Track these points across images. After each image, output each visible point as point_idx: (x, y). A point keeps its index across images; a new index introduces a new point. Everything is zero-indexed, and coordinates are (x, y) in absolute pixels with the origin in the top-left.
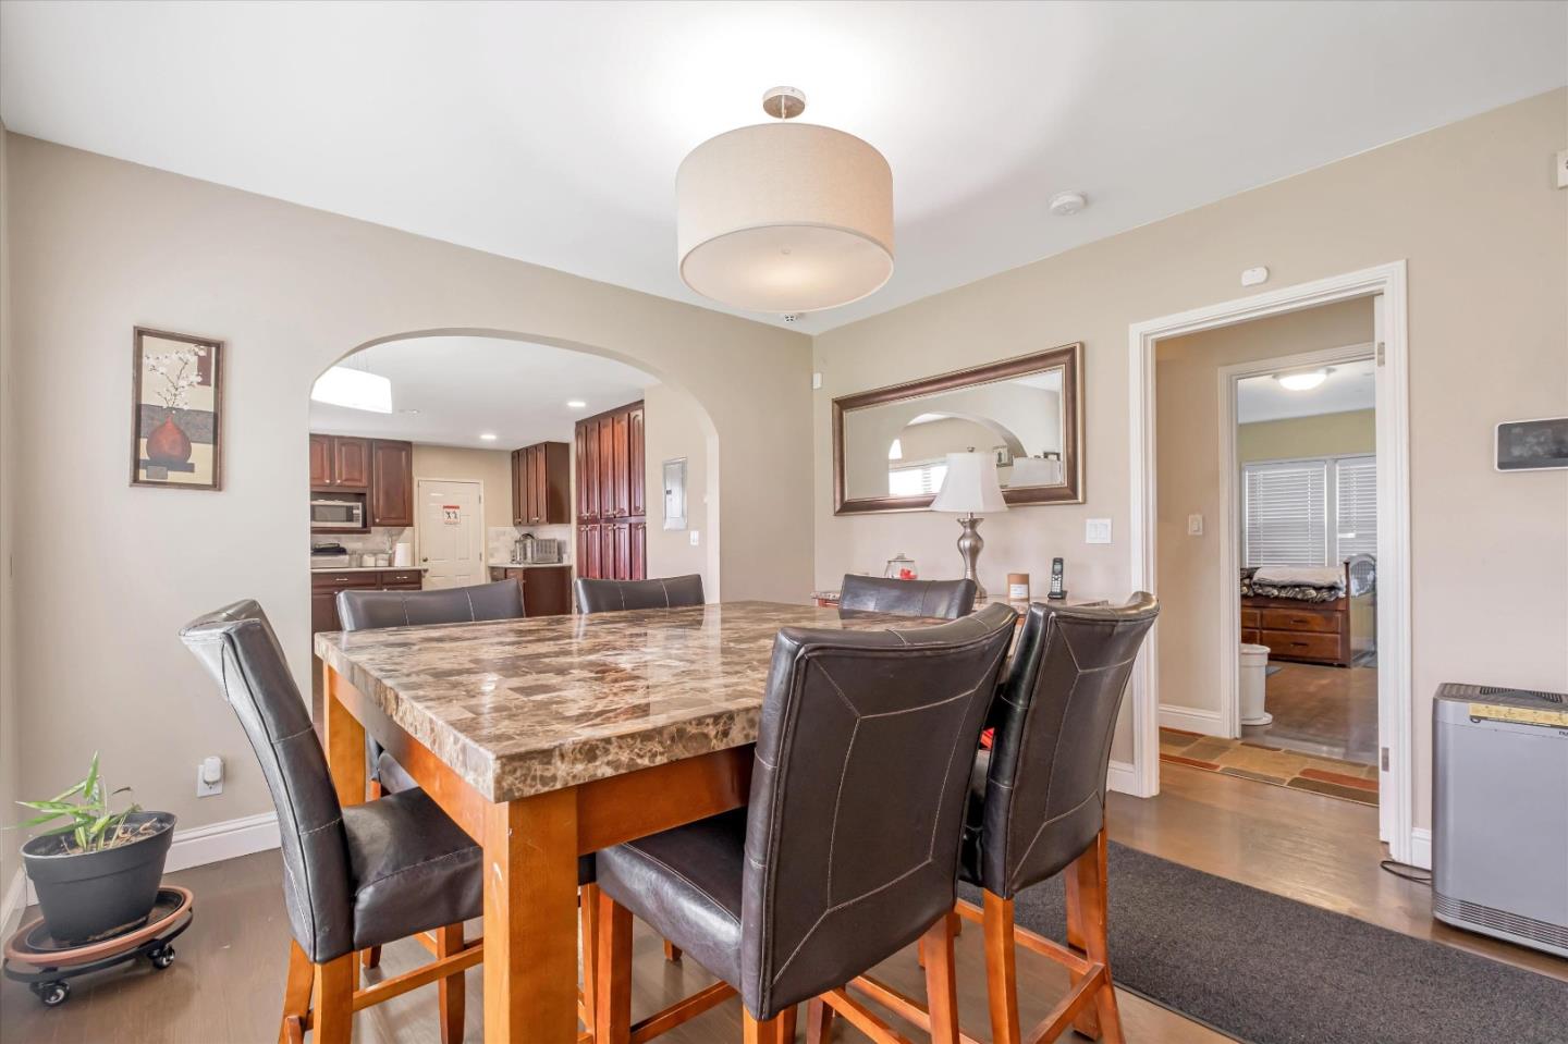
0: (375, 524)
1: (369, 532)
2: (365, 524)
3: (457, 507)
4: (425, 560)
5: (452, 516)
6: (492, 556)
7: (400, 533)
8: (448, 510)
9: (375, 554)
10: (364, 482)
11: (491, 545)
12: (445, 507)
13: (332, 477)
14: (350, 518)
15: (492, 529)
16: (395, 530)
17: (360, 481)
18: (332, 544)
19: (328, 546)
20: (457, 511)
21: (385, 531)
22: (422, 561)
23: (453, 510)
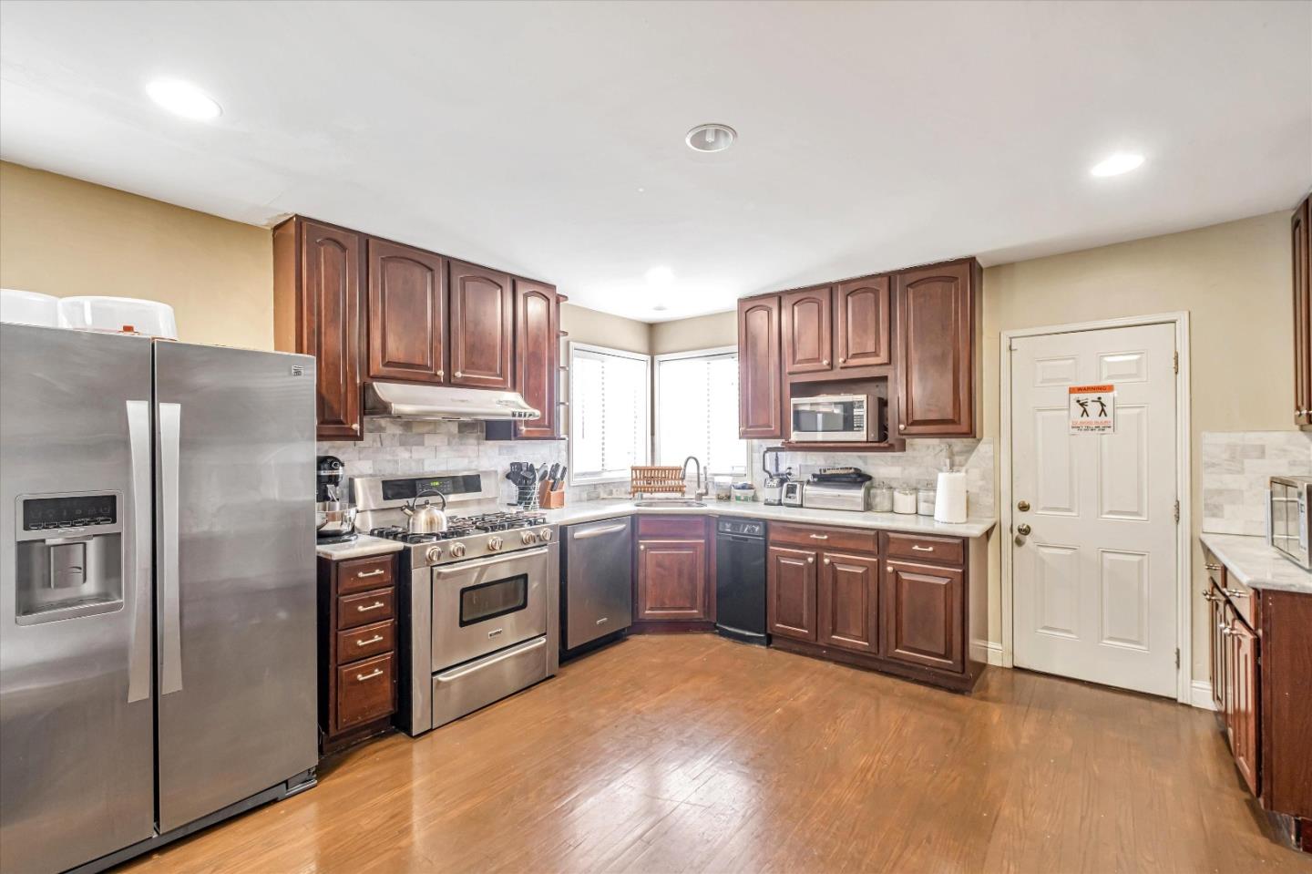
1: (896, 449)
3: (1109, 388)
4: (1024, 508)
5: (1094, 409)
6: (1215, 511)
8: (1082, 396)
9: (916, 490)
10: (883, 356)
12: (1072, 391)
13: (831, 352)
14: (848, 424)
15: (1215, 442)
16: (956, 443)
17: (876, 354)
18: (847, 468)
19: (838, 472)
20: (1106, 397)
21: (943, 446)
22: (1016, 509)
23: (1095, 396)
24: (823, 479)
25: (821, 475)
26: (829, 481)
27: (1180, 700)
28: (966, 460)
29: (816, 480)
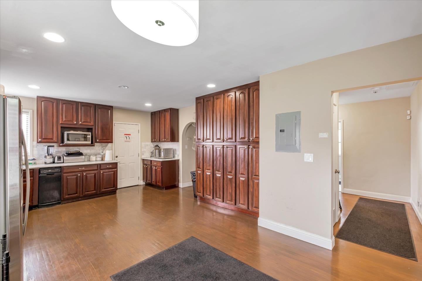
0: (96, 142)
1: (94, 146)
2: (92, 143)
4: (117, 157)
5: (128, 138)
6: (143, 154)
7: (106, 146)
8: (126, 136)
9: (96, 156)
10: (92, 123)
11: (142, 150)
12: (125, 134)
13: (77, 120)
14: (87, 139)
15: (143, 144)
16: (104, 144)
17: (90, 123)
18: (77, 151)
19: (75, 152)
20: (130, 136)
21: (100, 145)
22: (115, 158)
23: (128, 136)
24: (69, 154)
25: (69, 153)
26: (71, 155)
27: (139, 185)
28: (106, 148)
29: (67, 155)
